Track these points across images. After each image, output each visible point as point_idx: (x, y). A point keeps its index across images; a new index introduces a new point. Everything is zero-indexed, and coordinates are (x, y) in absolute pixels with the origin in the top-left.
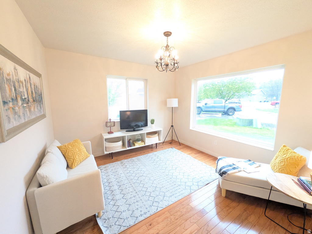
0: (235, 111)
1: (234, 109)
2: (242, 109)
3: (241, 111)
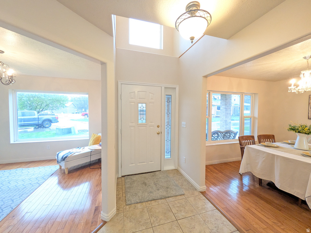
0: (52, 122)
1: (50, 121)
2: (59, 120)
3: (58, 122)
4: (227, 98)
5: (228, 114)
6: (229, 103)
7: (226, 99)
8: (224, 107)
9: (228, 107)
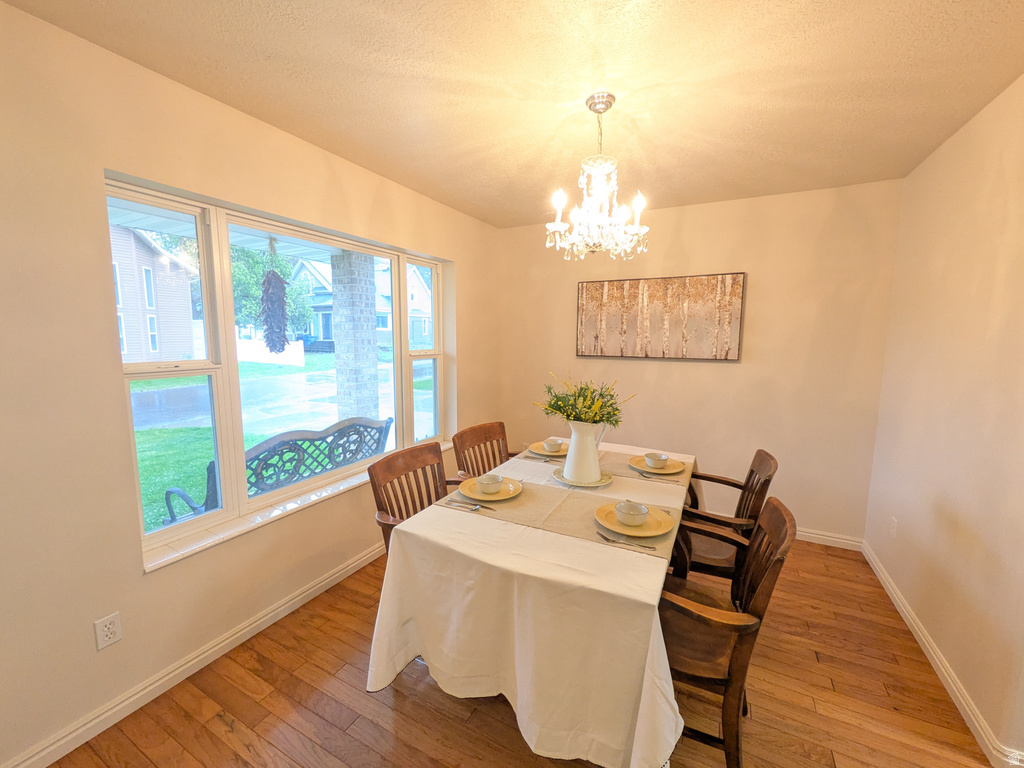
4: (356, 276)
5: (366, 342)
6: (368, 299)
7: (353, 281)
8: (345, 311)
9: (362, 312)
